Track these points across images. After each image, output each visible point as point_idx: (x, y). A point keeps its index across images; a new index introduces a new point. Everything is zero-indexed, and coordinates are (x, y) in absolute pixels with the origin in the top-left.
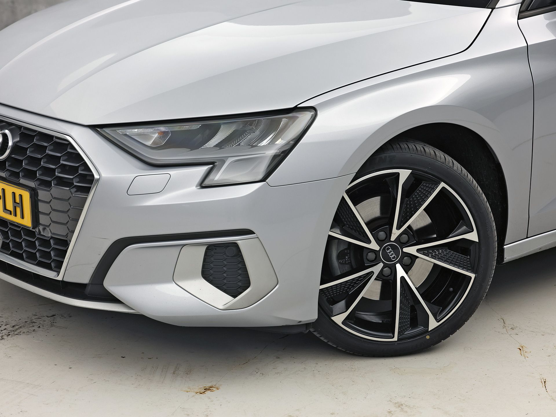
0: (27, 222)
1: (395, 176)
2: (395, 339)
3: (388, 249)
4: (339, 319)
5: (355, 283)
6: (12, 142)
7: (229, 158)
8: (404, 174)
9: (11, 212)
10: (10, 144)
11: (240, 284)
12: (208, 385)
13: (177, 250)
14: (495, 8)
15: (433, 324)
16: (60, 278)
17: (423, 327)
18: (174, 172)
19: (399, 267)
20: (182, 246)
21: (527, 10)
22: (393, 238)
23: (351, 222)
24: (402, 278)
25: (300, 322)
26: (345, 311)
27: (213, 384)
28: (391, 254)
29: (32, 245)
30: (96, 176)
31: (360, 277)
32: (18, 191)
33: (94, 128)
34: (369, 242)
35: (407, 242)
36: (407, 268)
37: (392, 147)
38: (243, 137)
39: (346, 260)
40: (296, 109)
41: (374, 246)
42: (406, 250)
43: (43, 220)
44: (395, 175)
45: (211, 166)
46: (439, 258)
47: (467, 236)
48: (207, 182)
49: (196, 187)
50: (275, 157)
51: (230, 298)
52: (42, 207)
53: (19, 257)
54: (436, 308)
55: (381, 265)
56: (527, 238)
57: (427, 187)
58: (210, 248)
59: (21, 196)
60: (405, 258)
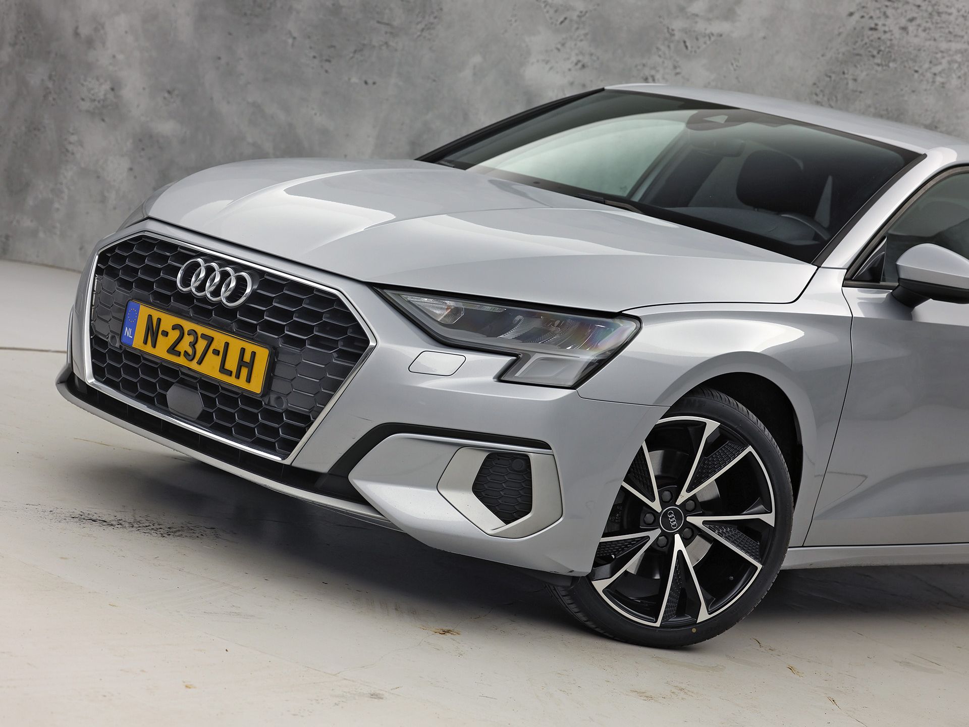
0: (256, 386)
1: (699, 426)
2: (658, 624)
3: (671, 514)
4: (600, 585)
5: (626, 546)
6: (252, 288)
7: (537, 354)
8: (712, 426)
9: (231, 372)
10: (248, 290)
11: (517, 508)
12: (446, 628)
13: (450, 451)
14: (820, 267)
15: (704, 615)
16: (287, 462)
17: (690, 617)
18: (471, 357)
19: (677, 538)
20: (459, 448)
21: (850, 279)
22: (679, 502)
23: (639, 471)
24: (680, 552)
25: (572, 571)
26: (609, 577)
27: (451, 629)
28: (673, 522)
29: (253, 418)
30: (372, 344)
31: (633, 539)
32: (250, 347)
33: (372, 286)
34: (652, 499)
35: (693, 510)
36: (686, 542)
37: (704, 392)
39: (616, 518)
40: (620, 315)
41: (656, 506)
42: (689, 519)
43: (277, 386)
44: (697, 425)
45: (515, 358)
46: (726, 537)
47: (763, 517)
48: (502, 378)
49: (494, 378)
50: (591, 364)
51: (501, 523)
52: (279, 371)
53: (226, 433)
54: (710, 597)
55: (658, 531)
56: (803, 546)
57: (727, 449)
58: (493, 457)
59: (254, 354)
60: (687, 529)
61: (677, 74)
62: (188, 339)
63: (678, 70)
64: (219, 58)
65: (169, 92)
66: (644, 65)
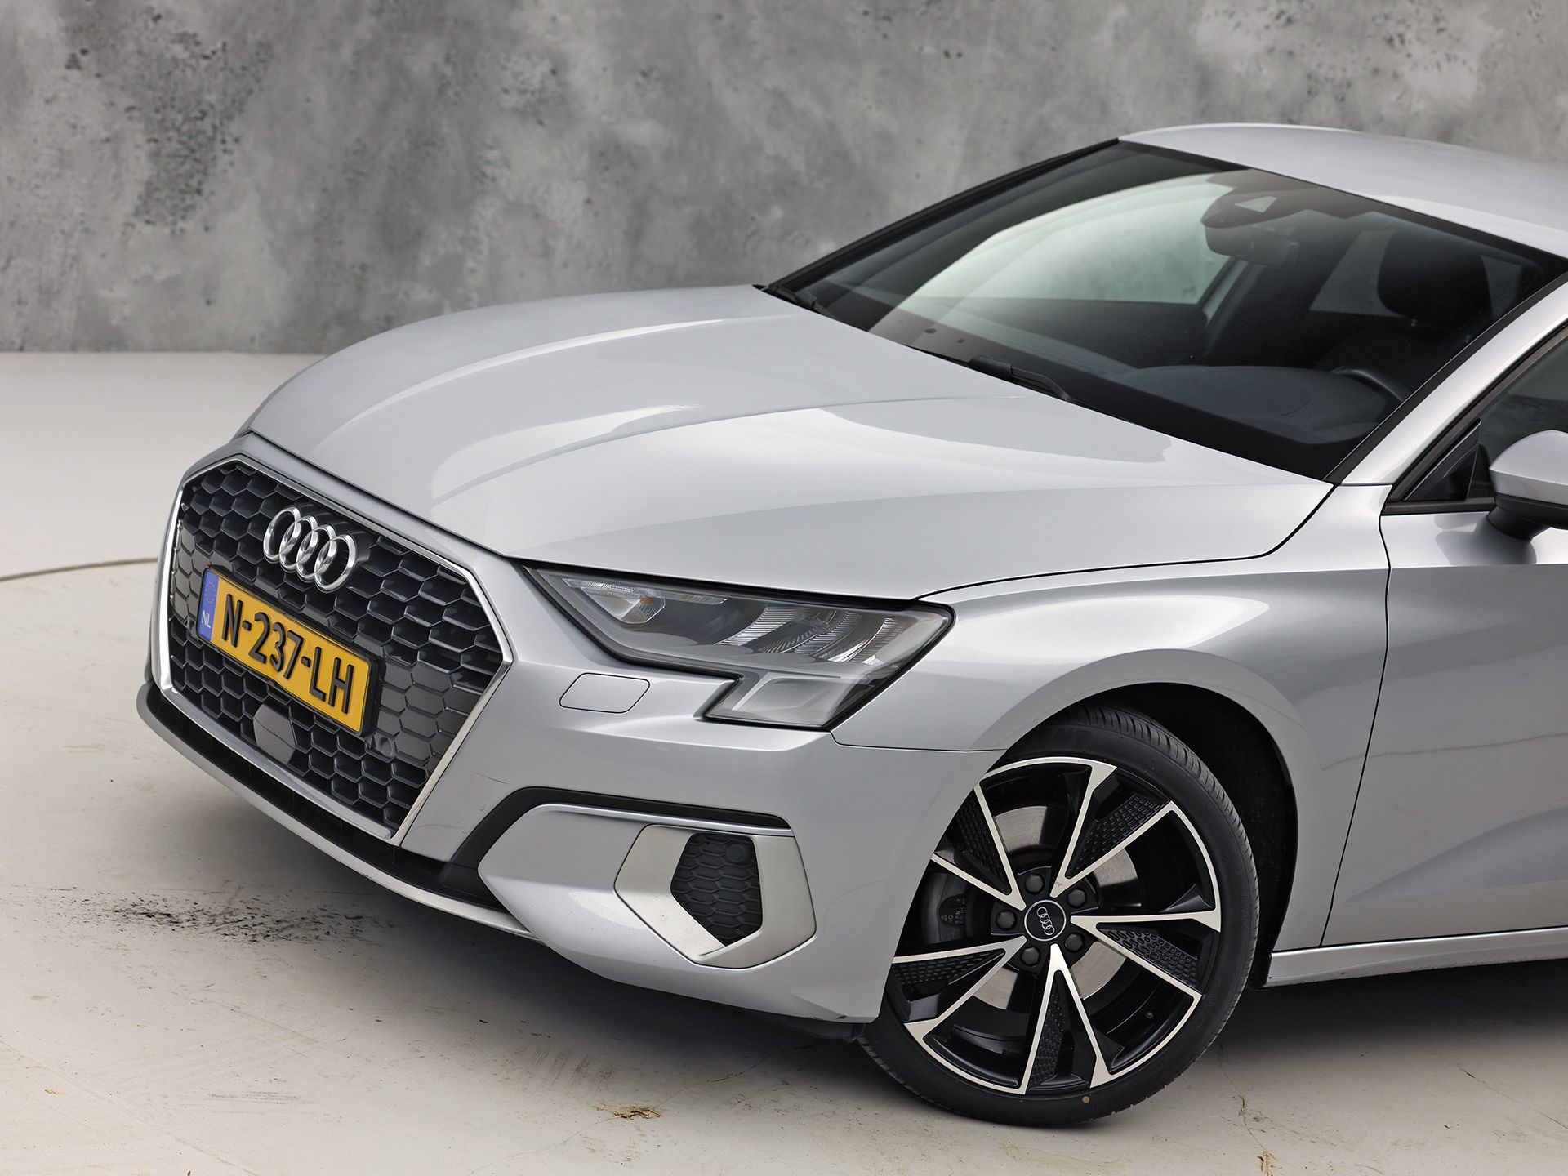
0: (353, 720)
1: (1081, 772)
2: (1022, 1090)
3: (1042, 912)
4: (919, 1030)
5: (964, 966)
6: (356, 559)
7: (769, 673)
8: (1101, 772)
9: (324, 694)
10: (351, 564)
11: (741, 920)
12: (641, 1105)
13: (633, 830)
14: (1340, 484)
15: (1101, 1075)
16: (395, 841)
17: (1080, 1079)
18: (658, 680)
19: (1055, 950)
20: (643, 826)
22: (1056, 892)
23: (979, 844)
24: (1059, 975)
25: (843, 1017)
26: (934, 1015)
27: (651, 1104)
28: (1047, 924)
29: (352, 766)
30: (507, 658)
31: (976, 955)
32: (348, 658)
33: (519, 564)
34: (1007, 890)
35: (1082, 906)
36: (1071, 958)
37: (1088, 713)
38: (803, 638)
39: (957, 917)
40: (916, 605)
41: (1015, 900)
42: (1076, 920)
43: (385, 722)
44: (1082, 770)
45: (733, 681)
46: (1137, 949)
47: (1201, 917)
48: (716, 712)
49: (695, 715)
50: (857, 687)
51: (717, 943)
52: (388, 698)
53: (323, 786)
54: (1114, 1046)
55: (1021, 941)
56: (1321, 946)
57: (1142, 805)
58: (698, 840)
59: (351, 668)
60: (1072, 936)
61: (1441, 30)
62: (275, 637)
63: (1442, 24)
64: (720, 17)
65: (644, 74)
66: (1386, 17)
